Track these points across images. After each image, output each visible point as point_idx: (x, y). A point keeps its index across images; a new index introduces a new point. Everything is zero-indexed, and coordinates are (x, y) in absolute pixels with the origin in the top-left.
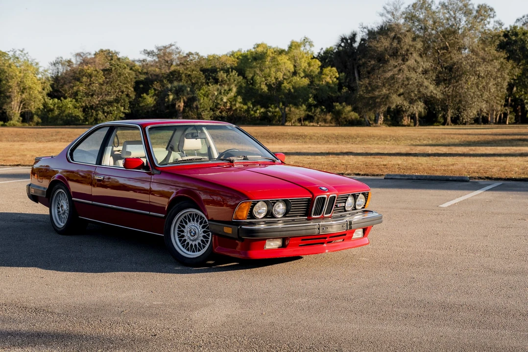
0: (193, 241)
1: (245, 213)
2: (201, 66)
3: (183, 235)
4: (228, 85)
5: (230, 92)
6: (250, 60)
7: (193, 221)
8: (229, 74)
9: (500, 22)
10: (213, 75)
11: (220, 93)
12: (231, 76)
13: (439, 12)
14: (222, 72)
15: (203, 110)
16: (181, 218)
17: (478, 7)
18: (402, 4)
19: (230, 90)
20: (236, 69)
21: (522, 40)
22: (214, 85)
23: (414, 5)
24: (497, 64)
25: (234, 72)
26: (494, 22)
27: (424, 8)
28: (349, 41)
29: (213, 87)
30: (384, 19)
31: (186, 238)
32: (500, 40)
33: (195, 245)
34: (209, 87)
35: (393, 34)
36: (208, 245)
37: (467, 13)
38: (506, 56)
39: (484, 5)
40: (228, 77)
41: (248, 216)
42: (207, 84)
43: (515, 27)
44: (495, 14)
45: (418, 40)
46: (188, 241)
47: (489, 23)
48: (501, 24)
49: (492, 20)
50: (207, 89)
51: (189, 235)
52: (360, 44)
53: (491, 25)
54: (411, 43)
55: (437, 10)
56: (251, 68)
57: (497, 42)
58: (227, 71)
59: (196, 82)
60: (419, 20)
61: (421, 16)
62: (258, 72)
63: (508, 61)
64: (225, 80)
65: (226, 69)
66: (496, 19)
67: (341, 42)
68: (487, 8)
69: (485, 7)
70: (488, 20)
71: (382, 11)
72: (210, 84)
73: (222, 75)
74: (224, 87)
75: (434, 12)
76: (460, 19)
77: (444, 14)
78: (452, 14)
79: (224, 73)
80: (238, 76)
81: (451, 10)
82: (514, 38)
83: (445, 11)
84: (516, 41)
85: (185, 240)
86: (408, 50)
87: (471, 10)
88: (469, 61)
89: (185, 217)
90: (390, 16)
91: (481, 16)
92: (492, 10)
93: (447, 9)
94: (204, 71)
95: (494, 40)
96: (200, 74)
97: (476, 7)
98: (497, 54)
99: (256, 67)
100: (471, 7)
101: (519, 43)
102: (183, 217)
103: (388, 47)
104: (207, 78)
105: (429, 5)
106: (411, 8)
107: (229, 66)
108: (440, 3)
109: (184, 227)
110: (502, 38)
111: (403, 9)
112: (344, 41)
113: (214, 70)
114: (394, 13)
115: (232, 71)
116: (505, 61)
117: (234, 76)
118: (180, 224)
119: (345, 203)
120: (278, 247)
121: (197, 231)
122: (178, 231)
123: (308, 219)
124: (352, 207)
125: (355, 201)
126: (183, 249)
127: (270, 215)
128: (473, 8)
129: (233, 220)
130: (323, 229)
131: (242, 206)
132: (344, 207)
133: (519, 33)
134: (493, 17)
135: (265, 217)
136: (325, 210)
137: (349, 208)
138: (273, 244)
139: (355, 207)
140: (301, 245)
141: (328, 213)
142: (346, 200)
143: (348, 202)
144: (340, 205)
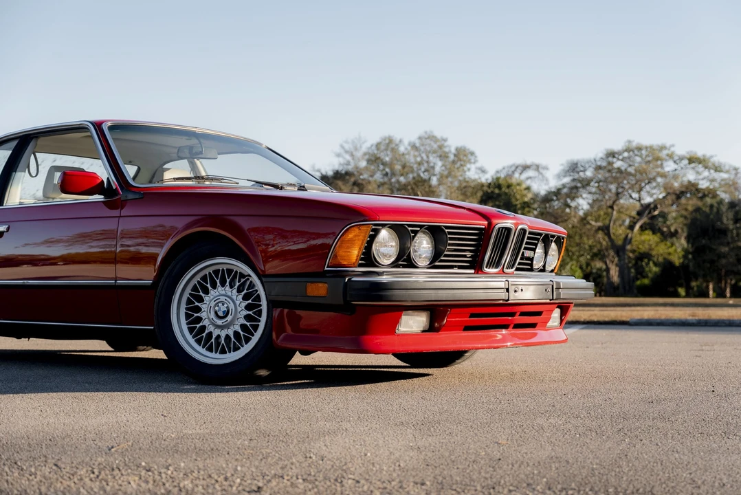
0: (221, 327)
1: (355, 253)
3: (198, 317)
7: (223, 284)
9: (484, 169)
13: (409, 154)
16: (194, 281)
17: (456, 150)
18: (363, 143)
21: (506, 194)
23: (378, 145)
26: (476, 168)
27: (390, 149)
30: (342, 160)
31: (206, 323)
32: (483, 191)
33: (227, 337)
35: (353, 180)
37: (444, 157)
41: (362, 259)
43: (498, 179)
44: (476, 159)
46: (211, 328)
47: (469, 170)
48: (484, 171)
49: (473, 167)
51: (212, 315)
53: (472, 172)
55: (406, 152)
57: (480, 194)
60: (384, 164)
61: (387, 159)
66: (478, 165)
68: (467, 152)
69: (464, 151)
70: (468, 166)
71: (338, 150)
75: (402, 155)
76: (435, 164)
77: (415, 156)
78: (425, 157)
81: (423, 152)
82: (497, 191)
83: (417, 153)
84: (499, 195)
85: (204, 328)
87: (448, 153)
89: (204, 278)
90: (348, 157)
91: (461, 160)
92: (472, 153)
93: (418, 151)
95: (476, 190)
97: (453, 150)
100: (447, 150)
101: (503, 197)
102: (198, 278)
105: (397, 145)
106: (374, 148)
108: (409, 144)
109: (201, 300)
110: (486, 189)
111: (364, 149)
114: (354, 153)
118: (190, 294)
119: (534, 250)
120: (422, 329)
121: (232, 306)
122: (187, 309)
123: (477, 273)
124: (542, 263)
125: (546, 253)
126: (199, 348)
127: (405, 259)
128: (450, 151)
129: (326, 269)
130: (515, 291)
131: (350, 235)
132: (532, 259)
133: (502, 186)
134: (474, 163)
135: (395, 264)
136: (507, 258)
137: (537, 264)
138: (412, 324)
139: (544, 266)
140: (467, 328)
141: (511, 266)
142: (536, 245)
143: (537, 250)
144: (528, 254)
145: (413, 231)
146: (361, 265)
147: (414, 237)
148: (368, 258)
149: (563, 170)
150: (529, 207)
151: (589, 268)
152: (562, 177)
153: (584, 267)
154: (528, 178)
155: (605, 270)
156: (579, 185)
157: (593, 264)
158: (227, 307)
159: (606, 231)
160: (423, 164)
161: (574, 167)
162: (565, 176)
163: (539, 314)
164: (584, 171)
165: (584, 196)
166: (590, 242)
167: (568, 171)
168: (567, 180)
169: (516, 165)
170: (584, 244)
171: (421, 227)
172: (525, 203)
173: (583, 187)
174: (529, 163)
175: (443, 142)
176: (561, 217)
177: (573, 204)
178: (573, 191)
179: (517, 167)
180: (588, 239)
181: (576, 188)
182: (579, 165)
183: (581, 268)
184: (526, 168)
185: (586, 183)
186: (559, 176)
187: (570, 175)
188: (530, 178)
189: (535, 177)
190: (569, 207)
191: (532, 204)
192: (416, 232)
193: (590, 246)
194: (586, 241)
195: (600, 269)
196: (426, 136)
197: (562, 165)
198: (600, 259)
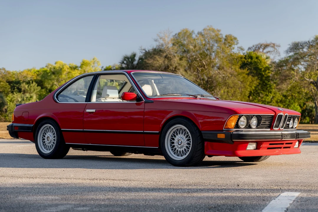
0: (180, 148)
1: (233, 124)
2: (7, 79)
4: (30, 93)
5: (32, 98)
6: (49, 74)
7: (180, 133)
8: (30, 85)
9: (242, 48)
10: (17, 85)
11: (23, 100)
12: (31, 87)
13: (198, 39)
14: (24, 83)
15: (10, 113)
17: (226, 36)
19: (31, 97)
20: (36, 81)
21: (255, 62)
22: (18, 94)
23: (179, 34)
24: (241, 77)
25: (34, 83)
26: (238, 47)
27: (186, 36)
28: (130, 60)
29: (17, 96)
30: (158, 43)
32: (242, 61)
33: (182, 151)
34: (14, 95)
35: (165, 55)
36: (188, 153)
37: (218, 41)
38: (248, 72)
39: (230, 35)
40: (29, 87)
41: (235, 126)
42: (12, 92)
43: (250, 53)
44: (238, 42)
45: (184, 59)
47: (234, 48)
48: (242, 49)
49: (236, 47)
50: (12, 96)
52: (138, 62)
53: (235, 50)
54: (179, 62)
55: (196, 38)
56: (51, 80)
57: (240, 63)
58: (28, 83)
59: (3, 90)
60: (183, 45)
61: (185, 42)
62: (55, 83)
63: (248, 76)
64: (27, 90)
65: (27, 81)
66: (239, 45)
67: (124, 60)
68: (233, 37)
69: (231, 37)
70: (233, 46)
71: (156, 37)
72: (14, 93)
73: (24, 86)
74: (26, 95)
75: (194, 40)
76: (213, 45)
77: (202, 41)
78: (207, 41)
79: (26, 84)
80: (37, 86)
81: (206, 38)
82: (250, 60)
83: (202, 39)
84: (251, 63)
85: (175, 149)
86: (176, 67)
87: (221, 39)
88: (221, 76)
90: (162, 41)
91: (229, 43)
92: (235, 38)
93: (203, 37)
94: (10, 82)
95: (238, 61)
96: (6, 85)
97: (224, 37)
98: (241, 71)
99: (53, 79)
100: (220, 36)
101: (253, 64)
103: (162, 64)
104: (13, 88)
105: (191, 34)
106: (177, 36)
107: (29, 79)
108: (198, 33)
110: (243, 59)
111: (171, 37)
112: (126, 59)
113: (18, 82)
115: (32, 83)
116: (246, 76)
117: (33, 86)
119: (290, 121)
120: (254, 149)
121: (182, 140)
122: (170, 143)
123: (271, 130)
124: (292, 126)
125: (294, 122)
126: (175, 156)
127: (249, 126)
128: (222, 37)
129: (223, 129)
130: (284, 136)
131: (232, 119)
132: (289, 124)
133: (253, 57)
134: (237, 44)
135: (245, 128)
136: (281, 124)
137: (290, 126)
138: (251, 147)
139: (293, 126)
140: (268, 148)
141: (282, 127)
142: (290, 119)
143: (291, 121)
144: (288, 123)
145: (251, 117)
146: (235, 128)
147: (251, 119)
148: (237, 126)
149: (290, 48)
150: (269, 70)
151: (305, 106)
152: (289, 53)
153: (302, 105)
154: (267, 52)
155: (314, 108)
156: (299, 57)
157: (307, 104)
158: (181, 141)
159: (315, 84)
160: (206, 45)
161: (296, 47)
162: (290, 52)
163: (291, 143)
164: (303, 48)
165: (302, 63)
166: (306, 91)
167: (293, 48)
168: (291, 54)
169: (261, 44)
170: (302, 92)
171: (254, 115)
172: (266, 67)
173: (302, 58)
174: (268, 42)
175: (218, 32)
176: (289, 76)
177: (295, 68)
178: (296, 60)
179: (261, 45)
180: (304, 89)
181: (298, 59)
182: (299, 45)
183: (300, 106)
184: (266, 46)
185: (303, 56)
186: (287, 52)
187: (294, 51)
188: (269, 52)
189: (272, 51)
190: (293, 70)
191: (270, 68)
192: (252, 117)
193: (306, 93)
194: (303, 90)
195: (312, 107)
196: (208, 28)
197: (289, 45)
198: (311, 101)
